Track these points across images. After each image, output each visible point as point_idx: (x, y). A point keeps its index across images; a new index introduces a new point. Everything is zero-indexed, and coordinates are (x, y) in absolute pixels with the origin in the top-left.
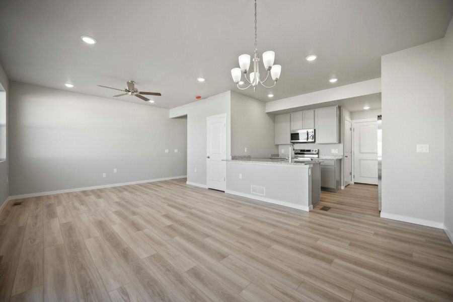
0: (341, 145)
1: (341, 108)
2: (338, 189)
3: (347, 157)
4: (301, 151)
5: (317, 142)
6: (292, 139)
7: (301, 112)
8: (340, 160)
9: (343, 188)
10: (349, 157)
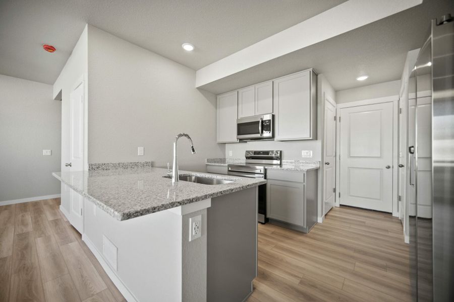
0: (318, 143)
1: (319, 76)
2: (311, 223)
3: (328, 164)
4: (255, 153)
5: (277, 137)
6: (239, 133)
7: (252, 88)
8: (316, 170)
9: (320, 220)
10: (332, 163)
